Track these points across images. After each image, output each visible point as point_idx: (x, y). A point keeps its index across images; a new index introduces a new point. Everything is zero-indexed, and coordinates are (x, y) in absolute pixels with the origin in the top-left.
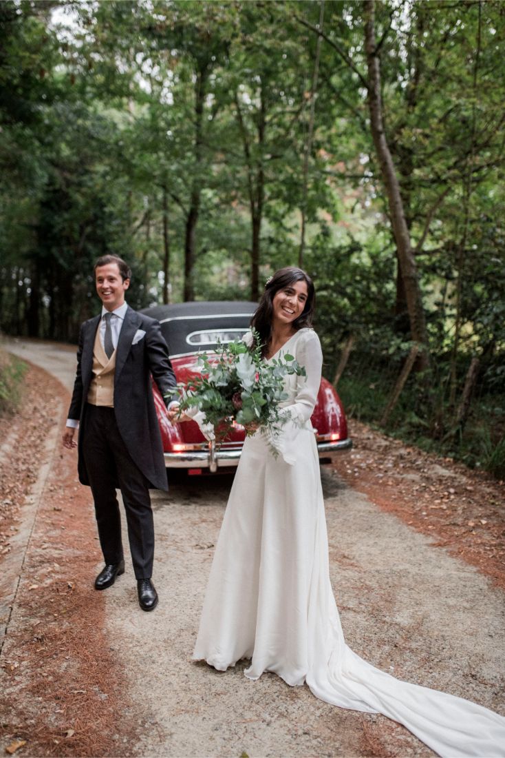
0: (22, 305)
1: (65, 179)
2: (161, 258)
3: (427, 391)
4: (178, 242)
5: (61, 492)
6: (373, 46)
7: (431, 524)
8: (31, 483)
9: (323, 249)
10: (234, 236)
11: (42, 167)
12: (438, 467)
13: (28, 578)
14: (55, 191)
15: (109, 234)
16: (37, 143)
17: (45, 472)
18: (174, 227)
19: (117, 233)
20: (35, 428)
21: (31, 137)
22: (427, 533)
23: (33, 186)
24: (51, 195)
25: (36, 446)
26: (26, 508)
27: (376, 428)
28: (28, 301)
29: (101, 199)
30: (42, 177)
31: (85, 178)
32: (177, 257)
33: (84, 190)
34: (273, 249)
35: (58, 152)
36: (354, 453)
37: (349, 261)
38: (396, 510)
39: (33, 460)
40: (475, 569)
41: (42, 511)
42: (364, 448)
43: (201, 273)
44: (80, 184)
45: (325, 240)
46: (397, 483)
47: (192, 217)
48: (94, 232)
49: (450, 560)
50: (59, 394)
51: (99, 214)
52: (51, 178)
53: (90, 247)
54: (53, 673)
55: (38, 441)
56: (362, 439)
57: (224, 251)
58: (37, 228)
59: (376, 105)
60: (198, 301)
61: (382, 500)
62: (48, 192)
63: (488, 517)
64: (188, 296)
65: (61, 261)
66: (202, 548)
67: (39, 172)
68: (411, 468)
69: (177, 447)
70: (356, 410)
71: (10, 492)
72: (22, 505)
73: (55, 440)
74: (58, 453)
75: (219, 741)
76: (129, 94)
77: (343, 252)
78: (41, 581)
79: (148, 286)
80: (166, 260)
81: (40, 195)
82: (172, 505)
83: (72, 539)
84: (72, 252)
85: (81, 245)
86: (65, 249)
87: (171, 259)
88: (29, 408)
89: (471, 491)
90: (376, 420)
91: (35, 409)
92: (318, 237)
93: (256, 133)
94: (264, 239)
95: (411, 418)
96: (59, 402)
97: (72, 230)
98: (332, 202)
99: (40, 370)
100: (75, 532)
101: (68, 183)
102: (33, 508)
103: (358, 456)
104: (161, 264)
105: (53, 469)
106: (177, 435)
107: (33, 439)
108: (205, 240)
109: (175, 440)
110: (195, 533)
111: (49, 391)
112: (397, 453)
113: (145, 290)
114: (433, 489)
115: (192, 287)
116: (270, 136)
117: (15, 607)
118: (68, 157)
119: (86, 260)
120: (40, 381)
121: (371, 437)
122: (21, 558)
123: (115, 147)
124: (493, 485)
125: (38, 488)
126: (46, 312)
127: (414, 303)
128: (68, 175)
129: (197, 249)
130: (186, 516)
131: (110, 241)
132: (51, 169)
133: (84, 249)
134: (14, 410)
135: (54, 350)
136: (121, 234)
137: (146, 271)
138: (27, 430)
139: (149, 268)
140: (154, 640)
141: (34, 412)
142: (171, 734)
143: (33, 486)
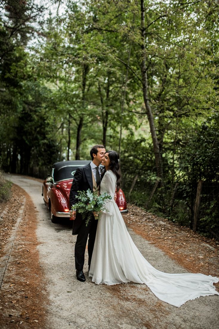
0: (9, 159)
1: (30, 109)
2: (67, 142)
3: (162, 195)
4: (74, 136)
5: (25, 226)
6: (145, 69)
7: (152, 238)
8: (14, 223)
9: (131, 140)
10: (97, 134)
11: (20, 104)
12: (161, 221)
13: (14, 249)
14: (25, 113)
15: (47, 131)
16: (19, 95)
17: (19, 220)
18: (73, 129)
19: (50, 131)
20: (15, 206)
21: (17, 92)
22: (149, 240)
23: (17, 112)
24: (23, 115)
25: (16, 212)
26: (12, 231)
27: (143, 209)
28: (12, 158)
29: (44, 117)
30: (20, 108)
31: (38, 109)
32: (74, 141)
33: (37, 114)
34: (112, 140)
35: (27, 98)
36: (132, 217)
37: (140, 145)
38: (141, 234)
39: (15, 216)
40: (161, 250)
41: (18, 231)
42: (136, 215)
43: (83, 149)
44: (36, 111)
45: (132, 137)
46: (145, 226)
47: (80, 126)
48: (40, 130)
49: (154, 248)
50: (24, 195)
51: (43, 123)
52: (24, 108)
53: (39, 136)
54: (23, 271)
55: (16, 211)
56: (136, 212)
57: (93, 140)
58: (17, 128)
59: (145, 90)
60: (81, 160)
61: (138, 231)
62: (22, 114)
63: (172, 236)
64: (77, 157)
65: (27, 142)
66: (72, 243)
67: (20, 106)
68: (151, 222)
69: (66, 210)
70: (137, 202)
71: (7, 226)
72: (11, 229)
73: (22, 210)
74: (24, 214)
75: (70, 286)
76: (57, 78)
77: (138, 141)
78: (18, 250)
79: (62, 153)
80: (69, 143)
81: (19, 115)
82: (64, 231)
83: (29, 239)
84: (31, 138)
85: (35, 136)
86: (29, 137)
87: (71, 142)
88: (12, 199)
89: (170, 229)
90: (144, 206)
91: (15, 199)
92: (129, 135)
93: (106, 94)
94: (108, 136)
95: (155, 205)
96: (24, 198)
97: (31, 129)
98: (135, 122)
99: (16, 186)
100: (30, 237)
101: (31, 111)
102: (16, 230)
103: (133, 218)
104: (67, 145)
105: (22, 219)
106: (66, 206)
107: (14, 210)
108: (86, 135)
109: (66, 208)
110: (71, 239)
111: (20, 194)
112: (148, 217)
113: (61, 154)
114: (156, 228)
115: (79, 154)
116: (111, 96)
117: (10, 256)
118: (31, 100)
119: (37, 141)
120: (17, 190)
121: (140, 211)
122: (12, 244)
123: (50, 100)
124: (179, 227)
125: (17, 225)
126: (19, 162)
127: (158, 162)
128: (31, 107)
129: (82, 139)
130: (68, 234)
131: (47, 134)
132: (24, 105)
133: (37, 137)
134: (7, 200)
135: (22, 178)
136: (51, 132)
137: (61, 147)
138: (12, 207)
139: (62, 146)
140: (54, 265)
141: (14, 201)
142: (57, 284)
143: (15, 224)
